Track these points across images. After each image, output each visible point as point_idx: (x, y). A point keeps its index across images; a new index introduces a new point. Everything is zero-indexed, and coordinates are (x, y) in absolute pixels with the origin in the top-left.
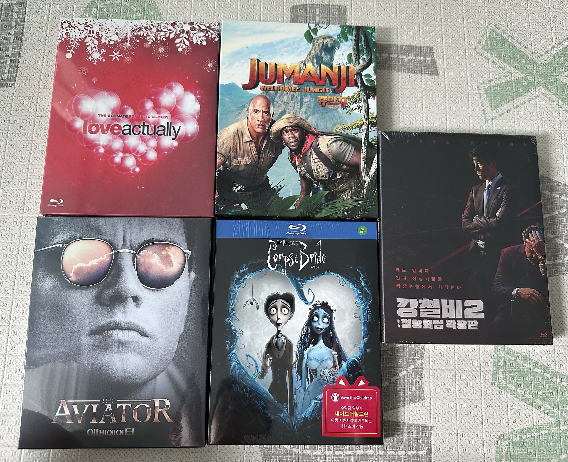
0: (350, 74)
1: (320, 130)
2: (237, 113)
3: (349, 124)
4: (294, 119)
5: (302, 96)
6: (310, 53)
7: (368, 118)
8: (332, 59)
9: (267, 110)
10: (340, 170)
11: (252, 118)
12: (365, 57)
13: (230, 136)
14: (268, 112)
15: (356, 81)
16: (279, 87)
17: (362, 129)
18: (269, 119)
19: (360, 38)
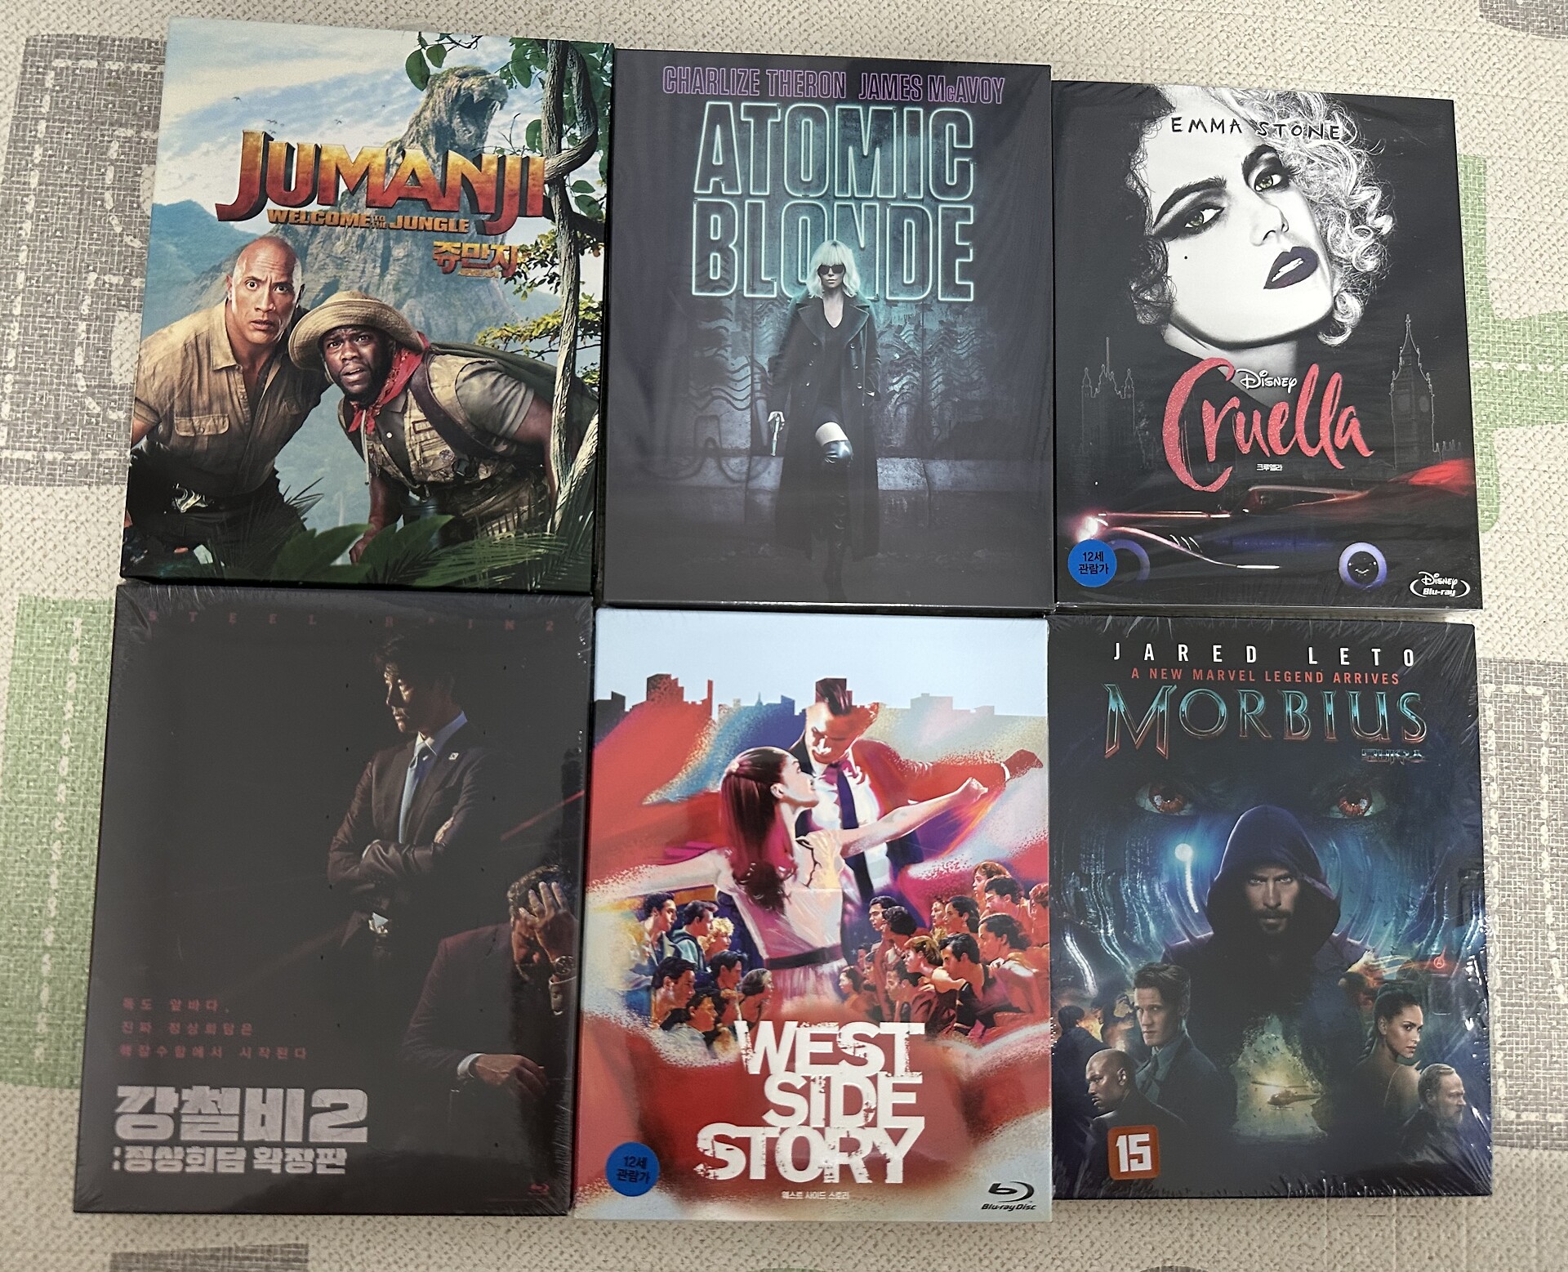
0: (531, 182)
1: (436, 338)
2: (197, 287)
3: (520, 324)
4: (362, 305)
5: (387, 240)
6: (417, 120)
7: (576, 309)
8: (481, 135)
9: (283, 280)
10: (489, 456)
11: (241, 302)
12: (577, 131)
13: (173, 354)
14: (287, 286)
15: (547, 201)
16: (322, 214)
17: (558, 339)
18: (289, 306)
19: (567, 76)
